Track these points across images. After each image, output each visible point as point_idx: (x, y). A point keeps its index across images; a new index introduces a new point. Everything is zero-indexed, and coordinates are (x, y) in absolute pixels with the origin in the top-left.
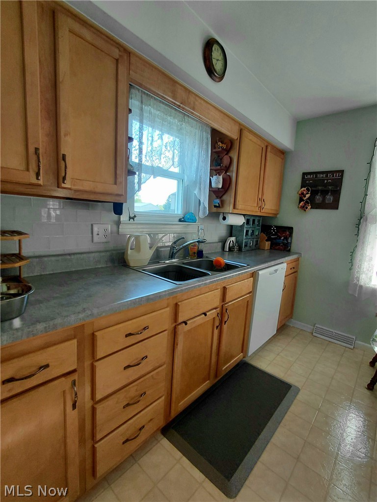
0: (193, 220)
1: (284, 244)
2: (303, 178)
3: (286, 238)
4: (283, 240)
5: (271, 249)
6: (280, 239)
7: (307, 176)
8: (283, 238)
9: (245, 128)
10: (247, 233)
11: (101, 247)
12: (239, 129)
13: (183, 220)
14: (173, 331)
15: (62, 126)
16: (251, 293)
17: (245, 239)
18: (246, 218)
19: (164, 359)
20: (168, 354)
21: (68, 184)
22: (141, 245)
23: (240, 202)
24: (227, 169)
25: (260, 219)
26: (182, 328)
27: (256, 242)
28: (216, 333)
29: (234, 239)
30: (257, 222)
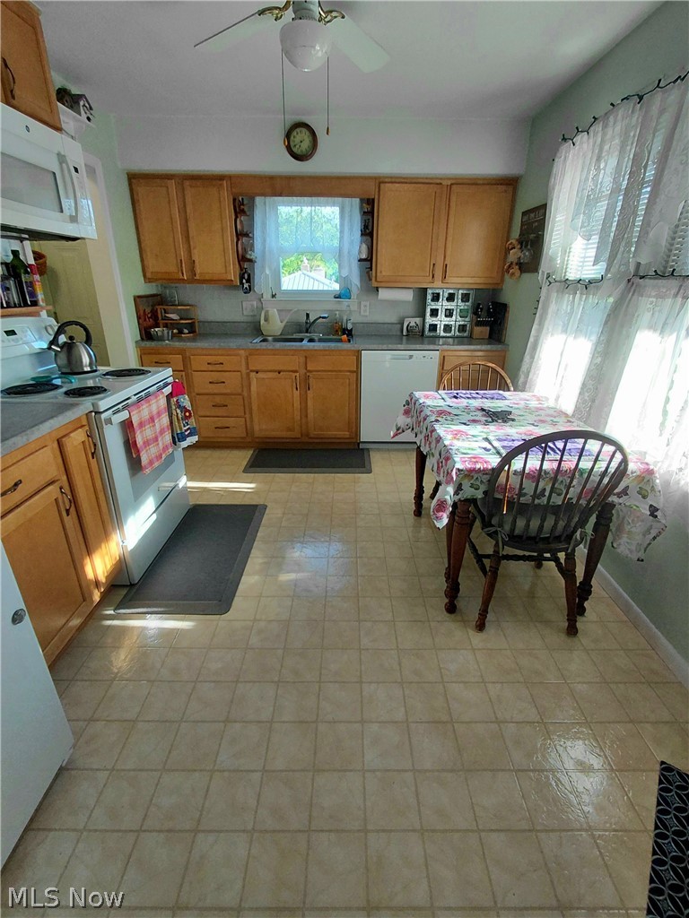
0: (347, 296)
5: (489, 337)
7: (524, 218)
8: (499, 322)
9: (386, 180)
10: (434, 313)
11: (250, 319)
12: (377, 184)
13: (338, 297)
14: (248, 375)
15: (191, 243)
16: (355, 372)
17: (430, 320)
18: (429, 291)
19: (240, 391)
20: (245, 389)
21: (197, 277)
22: (270, 319)
23: (384, 273)
24: (371, 235)
25: (471, 292)
26: (253, 374)
27: (461, 327)
28: (297, 393)
29: (418, 320)
30: (460, 297)
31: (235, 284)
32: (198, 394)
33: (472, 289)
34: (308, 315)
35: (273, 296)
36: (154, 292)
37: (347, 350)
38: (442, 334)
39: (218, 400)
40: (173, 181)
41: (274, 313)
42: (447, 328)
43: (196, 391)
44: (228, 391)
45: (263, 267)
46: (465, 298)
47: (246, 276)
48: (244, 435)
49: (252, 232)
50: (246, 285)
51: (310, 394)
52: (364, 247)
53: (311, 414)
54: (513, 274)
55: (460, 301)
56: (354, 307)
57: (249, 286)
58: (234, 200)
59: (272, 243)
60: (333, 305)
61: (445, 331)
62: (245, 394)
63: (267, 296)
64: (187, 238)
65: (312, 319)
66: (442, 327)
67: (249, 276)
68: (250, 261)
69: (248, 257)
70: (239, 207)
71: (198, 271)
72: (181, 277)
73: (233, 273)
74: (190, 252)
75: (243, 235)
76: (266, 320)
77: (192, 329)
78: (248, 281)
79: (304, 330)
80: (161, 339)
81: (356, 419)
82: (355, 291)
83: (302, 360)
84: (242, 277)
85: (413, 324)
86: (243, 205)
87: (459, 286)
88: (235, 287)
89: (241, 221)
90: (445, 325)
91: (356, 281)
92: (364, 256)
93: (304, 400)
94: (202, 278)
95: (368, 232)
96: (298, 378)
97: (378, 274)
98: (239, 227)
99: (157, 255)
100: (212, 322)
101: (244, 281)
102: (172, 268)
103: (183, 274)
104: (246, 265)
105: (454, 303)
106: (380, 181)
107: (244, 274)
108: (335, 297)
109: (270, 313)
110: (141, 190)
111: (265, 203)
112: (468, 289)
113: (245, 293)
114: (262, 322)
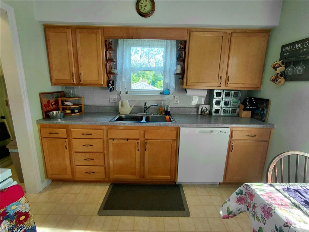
0: (167, 93)
1: (261, 115)
2: (282, 51)
3: (263, 110)
4: (261, 111)
5: (251, 117)
6: (259, 110)
7: (285, 49)
8: (261, 109)
9: (194, 30)
10: (218, 103)
11: (113, 105)
12: (189, 32)
13: (162, 93)
14: (107, 141)
15: (79, 64)
16: (175, 140)
17: (215, 107)
18: (215, 91)
19: (102, 151)
20: (106, 149)
21: (82, 82)
22: (124, 105)
23: (191, 81)
24: (184, 60)
25: (239, 92)
26: (110, 141)
27: (233, 111)
28: (138, 153)
29: (208, 106)
30: (233, 94)
31: (104, 86)
32: (75, 152)
33: (240, 90)
34: (145, 104)
35: (127, 93)
36: (60, 90)
37: (171, 127)
38: (222, 114)
39: (88, 156)
40: (70, 29)
41: (126, 102)
42: (225, 111)
43: (75, 150)
44: (95, 151)
45: (121, 78)
46: (236, 95)
47: (111, 82)
48: (104, 177)
49: (116, 59)
50: (111, 87)
51: (147, 153)
52: (179, 67)
53: (146, 165)
54: (280, 82)
55: (232, 96)
56: (171, 99)
57: (113, 88)
58: (106, 41)
59: (126, 65)
60: (159, 98)
61: (224, 113)
62: (105, 152)
63: (123, 93)
64: (77, 61)
65: (148, 105)
66: (222, 110)
67: (113, 82)
68: (113, 74)
69: (113, 72)
70: (109, 45)
71: (82, 79)
72: (72, 82)
73: (103, 80)
74: (78, 68)
75: (111, 60)
76: (122, 106)
77: (80, 111)
78: (113, 84)
79: (143, 111)
80: (55, 118)
81: (175, 168)
82: (172, 90)
83: (142, 132)
84: (108, 83)
85: (204, 108)
86: (111, 44)
87: (232, 89)
88: (104, 88)
89: (110, 53)
90: (224, 110)
91: (173, 85)
92: (179, 72)
93: (142, 157)
94: (84, 83)
95: (182, 59)
96: (139, 143)
97: (188, 82)
98: (108, 55)
99: (59, 70)
100: (92, 106)
101: (110, 85)
102: (67, 77)
103: (73, 80)
104: (112, 76)
105: (230, 98)
106: (190, 31)
107: (110, 81)
108: (160, 94)
109: (124, 102)
110: (51, 35)
111: (123, 44)
112: (238, 90)
113: (110, 91)
114: (120, 107)
